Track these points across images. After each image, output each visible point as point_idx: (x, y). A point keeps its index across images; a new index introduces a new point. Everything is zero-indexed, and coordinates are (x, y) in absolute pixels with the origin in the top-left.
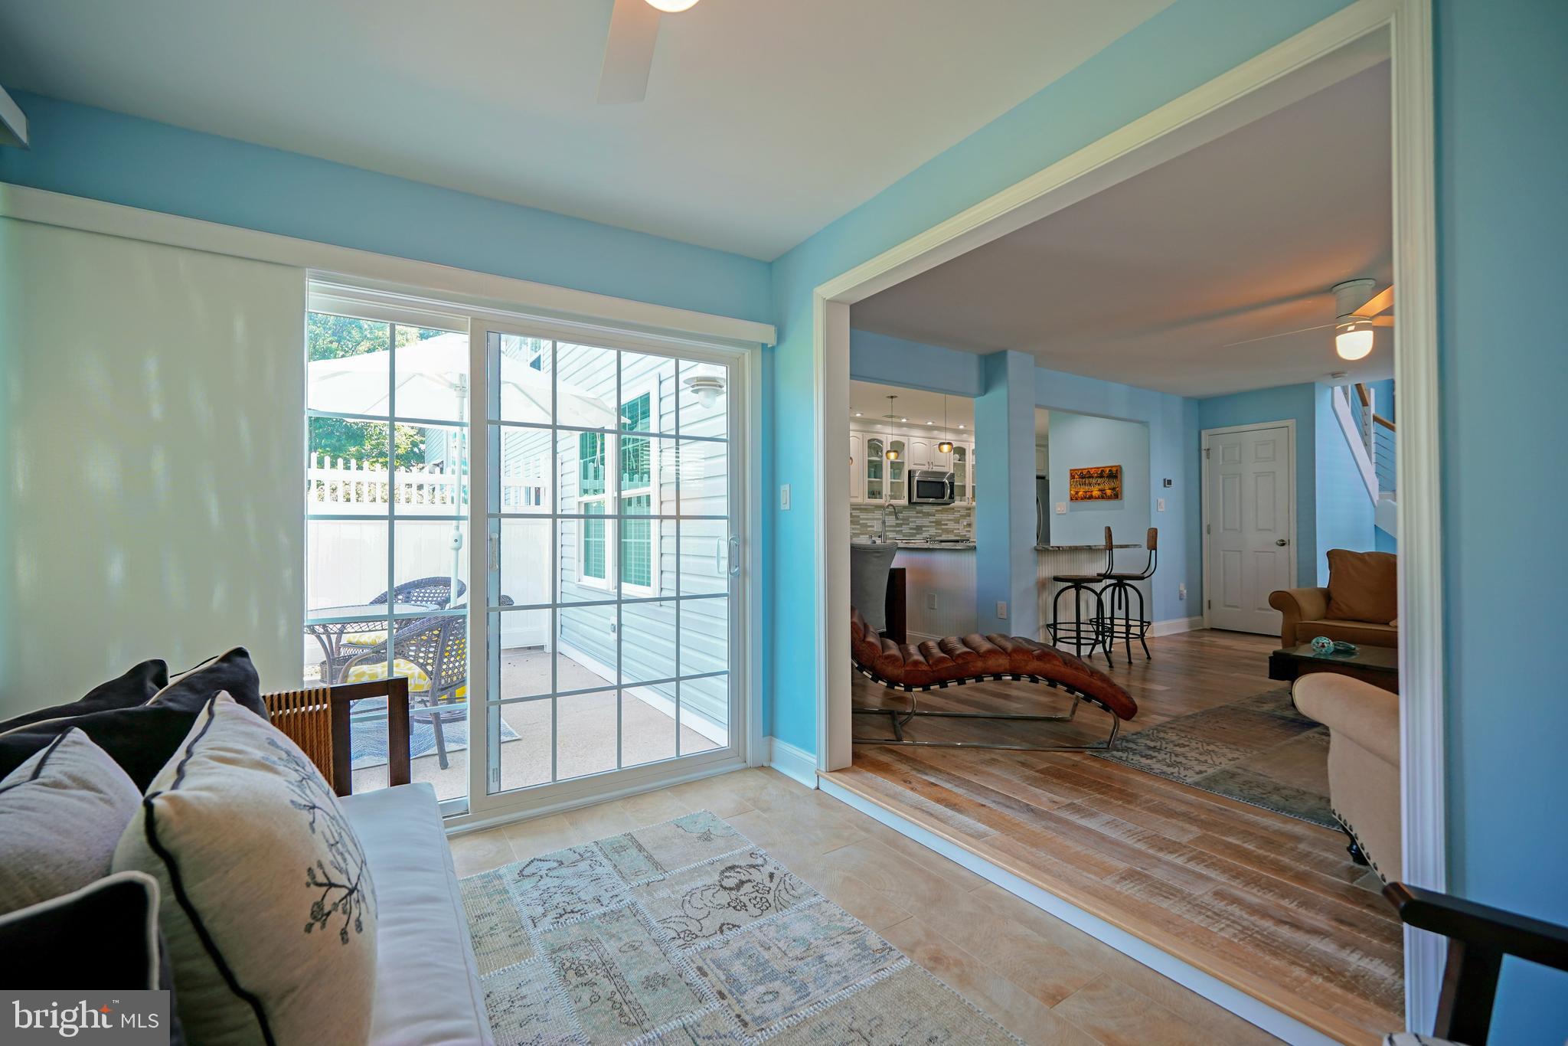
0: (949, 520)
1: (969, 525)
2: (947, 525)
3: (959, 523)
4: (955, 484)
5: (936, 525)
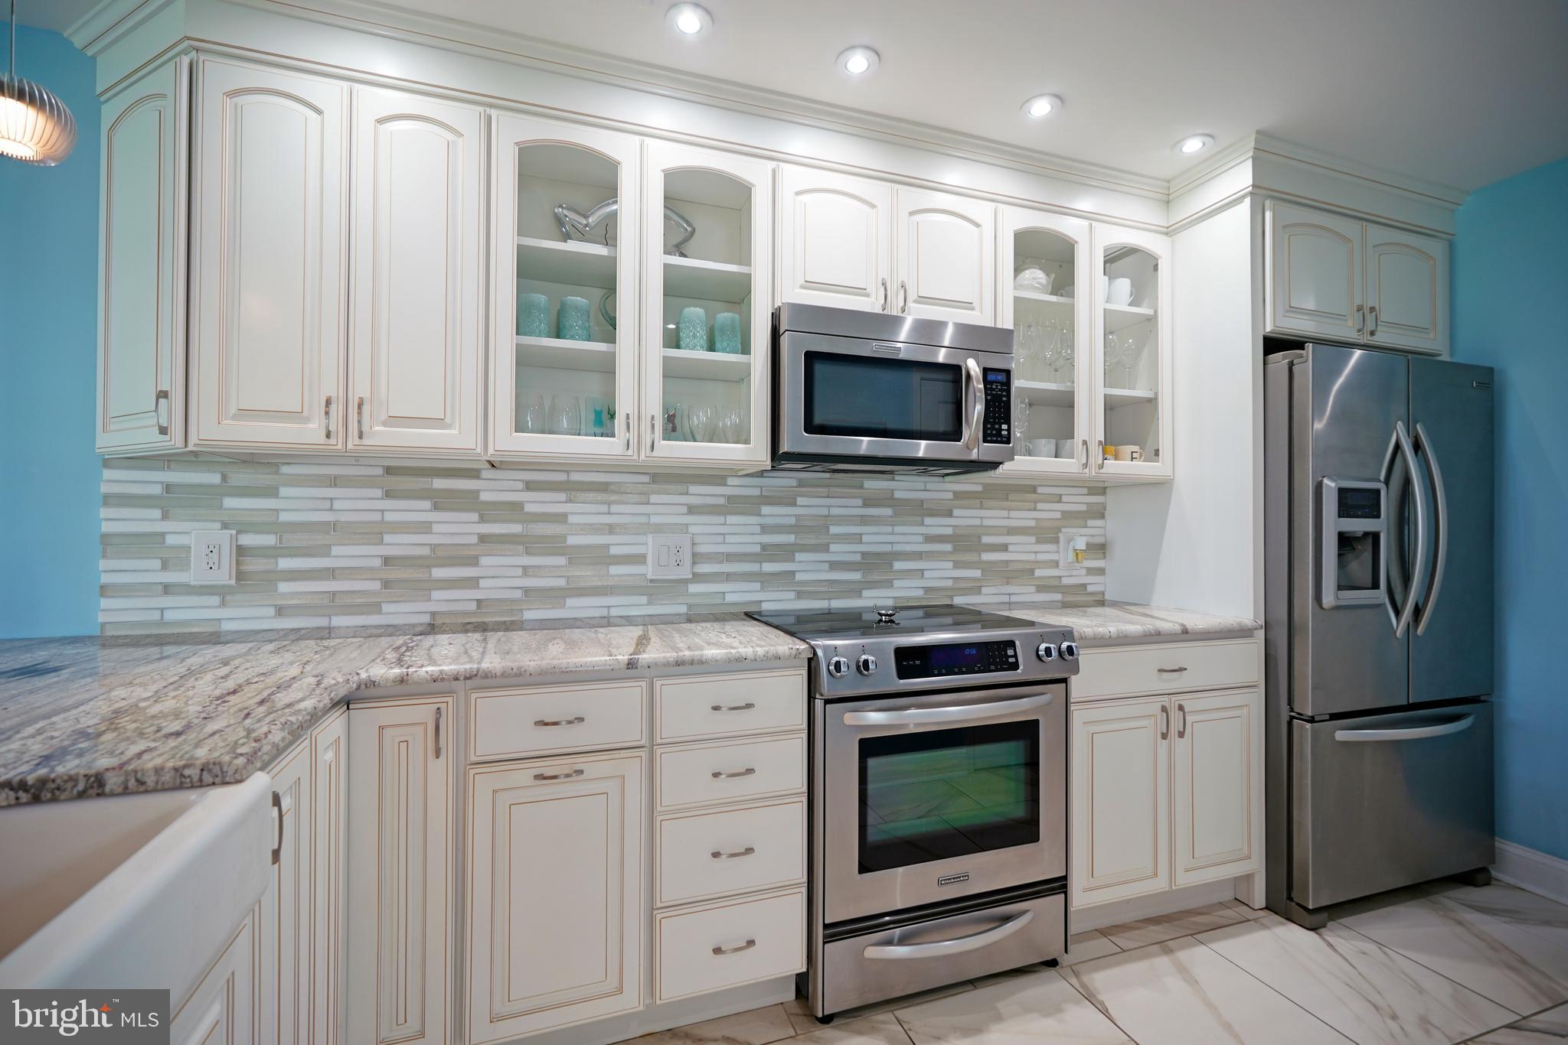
0: (1012, 531)
1: (1100, 549)
2: (1004, 548)
3: (1056, 541)
4: (1017, 383)
5: (955, 550)
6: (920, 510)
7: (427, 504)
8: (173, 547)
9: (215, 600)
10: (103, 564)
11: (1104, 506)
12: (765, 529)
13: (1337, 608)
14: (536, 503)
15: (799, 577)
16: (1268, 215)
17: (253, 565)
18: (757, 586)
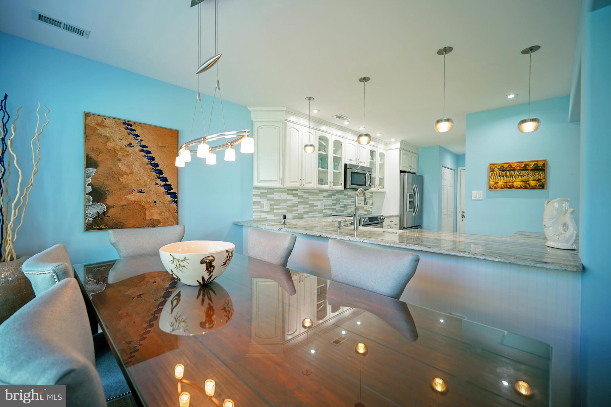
1: (372, 204)
4: (372, 176)
7: (292, 196)
9: (267, 214)
10: (253, 207)
11: (372, 196)
13: (409, 212)
14: (306, 195)
15: (336, 209)
16: (401, 152)
17: (272, 207)
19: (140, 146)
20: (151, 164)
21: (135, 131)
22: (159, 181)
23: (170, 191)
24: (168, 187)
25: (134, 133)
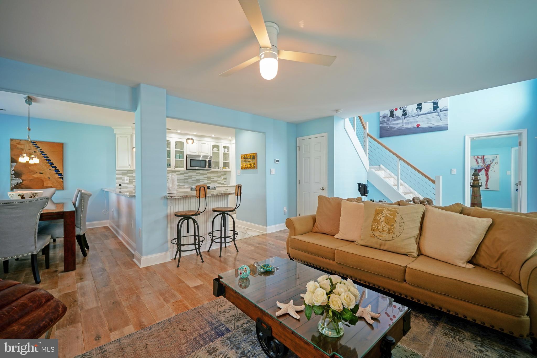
0: (214, 177)
1: (226, 179)
2: (213, 179)
3: (220, 178)
4: (212, 161)
5: (207, 179)
6: (203, 174)
8: (123, 179)
9: (127, 184)
10: (116, 181)
12: (185, 177)
15: (189, 182)
17: (131, 181)
18: (184, 183)
19: (40, 152)
20: (47, 160)
21: (37, 145)
22: (51, 168)
23: (58, 173)
24: (57, 171)
25: (36, 146)
